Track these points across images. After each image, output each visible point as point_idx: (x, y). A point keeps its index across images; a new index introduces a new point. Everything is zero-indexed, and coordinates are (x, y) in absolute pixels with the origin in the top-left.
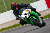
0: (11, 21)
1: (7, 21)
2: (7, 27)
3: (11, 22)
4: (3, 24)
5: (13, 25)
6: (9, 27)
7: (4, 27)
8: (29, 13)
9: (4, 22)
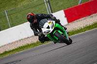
0: (17, 41)
1: (11, 42)
2: (11, 49)
3: (16, 43)
4: (5, 45)
5: (20, 47)
6: (13, 50)
7: (7, 50)
8: (53, 26)
9: (7, 43)
